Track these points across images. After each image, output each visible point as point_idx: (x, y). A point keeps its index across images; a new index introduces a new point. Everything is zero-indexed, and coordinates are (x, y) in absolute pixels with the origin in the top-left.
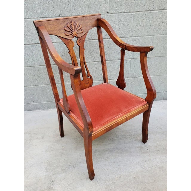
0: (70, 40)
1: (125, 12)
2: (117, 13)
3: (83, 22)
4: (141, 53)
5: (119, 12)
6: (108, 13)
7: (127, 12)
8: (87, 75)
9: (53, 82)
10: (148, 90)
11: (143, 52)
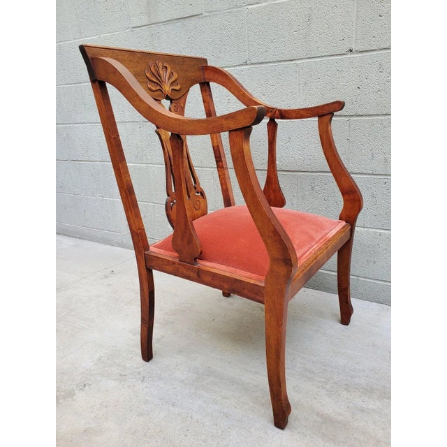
2: (375, 50)
4: (321, 117)
5: (382, 47)
6: (351, 51)
8: (195, 188)
9: (132, 200)
10: (343, 194)
11: (325, 115)
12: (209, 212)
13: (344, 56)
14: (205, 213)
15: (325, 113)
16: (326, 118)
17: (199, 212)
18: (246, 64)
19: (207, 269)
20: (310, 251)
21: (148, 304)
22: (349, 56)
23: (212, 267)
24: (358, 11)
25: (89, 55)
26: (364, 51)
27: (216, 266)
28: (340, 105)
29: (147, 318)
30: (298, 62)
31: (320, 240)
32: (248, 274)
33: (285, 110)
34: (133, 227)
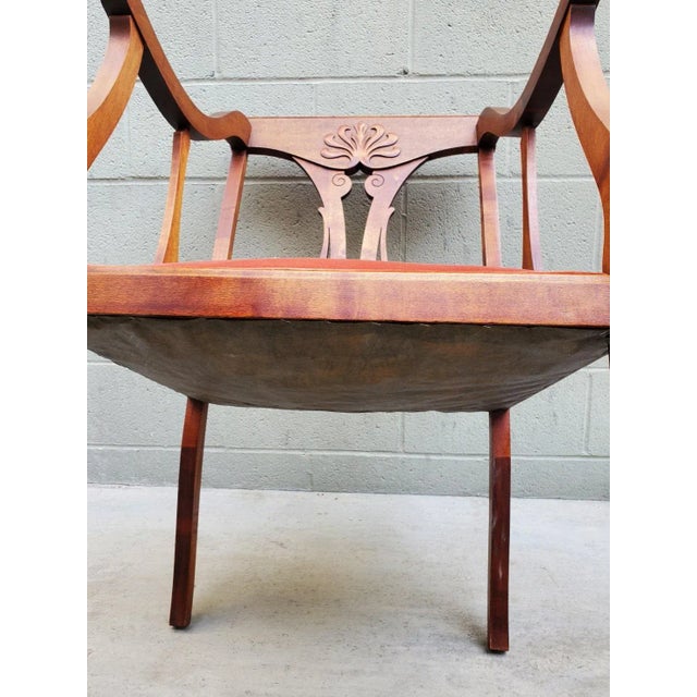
0: (334, 173)
1: (476, 75)
2: (444, 75)
5: (454, 71)
6: (405, 73)
7: (484, 75)
13: (396, 81)
18: (212, 78)
22: (403, 80)
24: (414, 13)
26: (425, 76)
30: (314, 82)
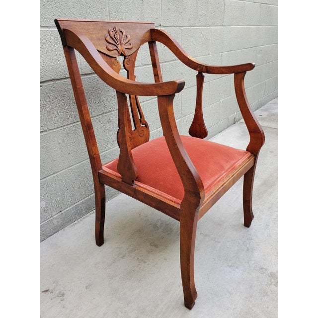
0: (114, 59)
3: (131, 31)
4: (236, 74)
8: (141, 121)
9: (90, 133)
10: (250, 132)
11: (240, 73)
12: (150, 139)
14: (147, 140)
15: (240, 72)
16: (240, 75)
17: (143, 139)
19: (141, 189)
20: (219, 179)
21: (100, 208)
23: (145, 189)
25: (62, 28)
27: (148, 188)
28: (250, 67)
29: (100, 217)
31: (229, 168)
32: (170, 197)
33: (210, 67)
34: (91, 153)
